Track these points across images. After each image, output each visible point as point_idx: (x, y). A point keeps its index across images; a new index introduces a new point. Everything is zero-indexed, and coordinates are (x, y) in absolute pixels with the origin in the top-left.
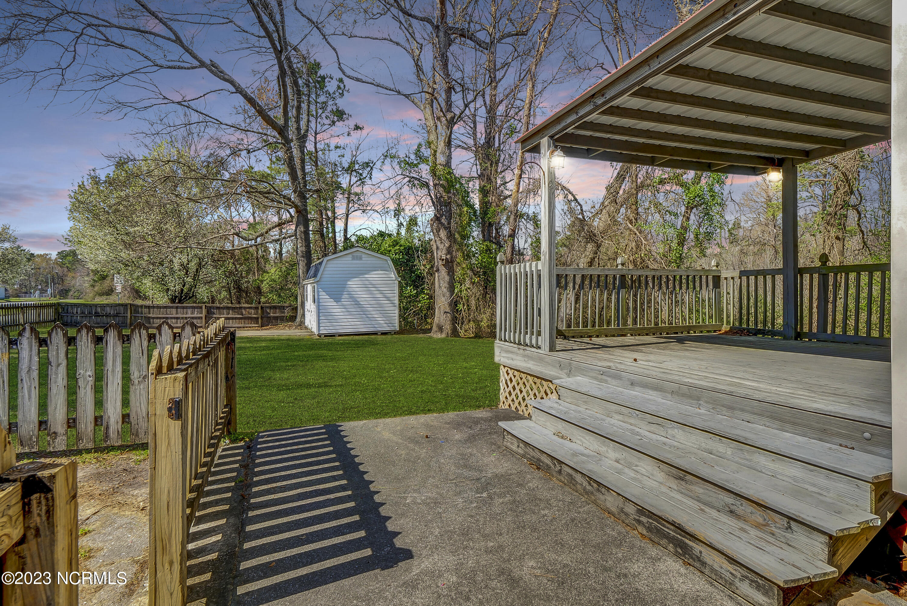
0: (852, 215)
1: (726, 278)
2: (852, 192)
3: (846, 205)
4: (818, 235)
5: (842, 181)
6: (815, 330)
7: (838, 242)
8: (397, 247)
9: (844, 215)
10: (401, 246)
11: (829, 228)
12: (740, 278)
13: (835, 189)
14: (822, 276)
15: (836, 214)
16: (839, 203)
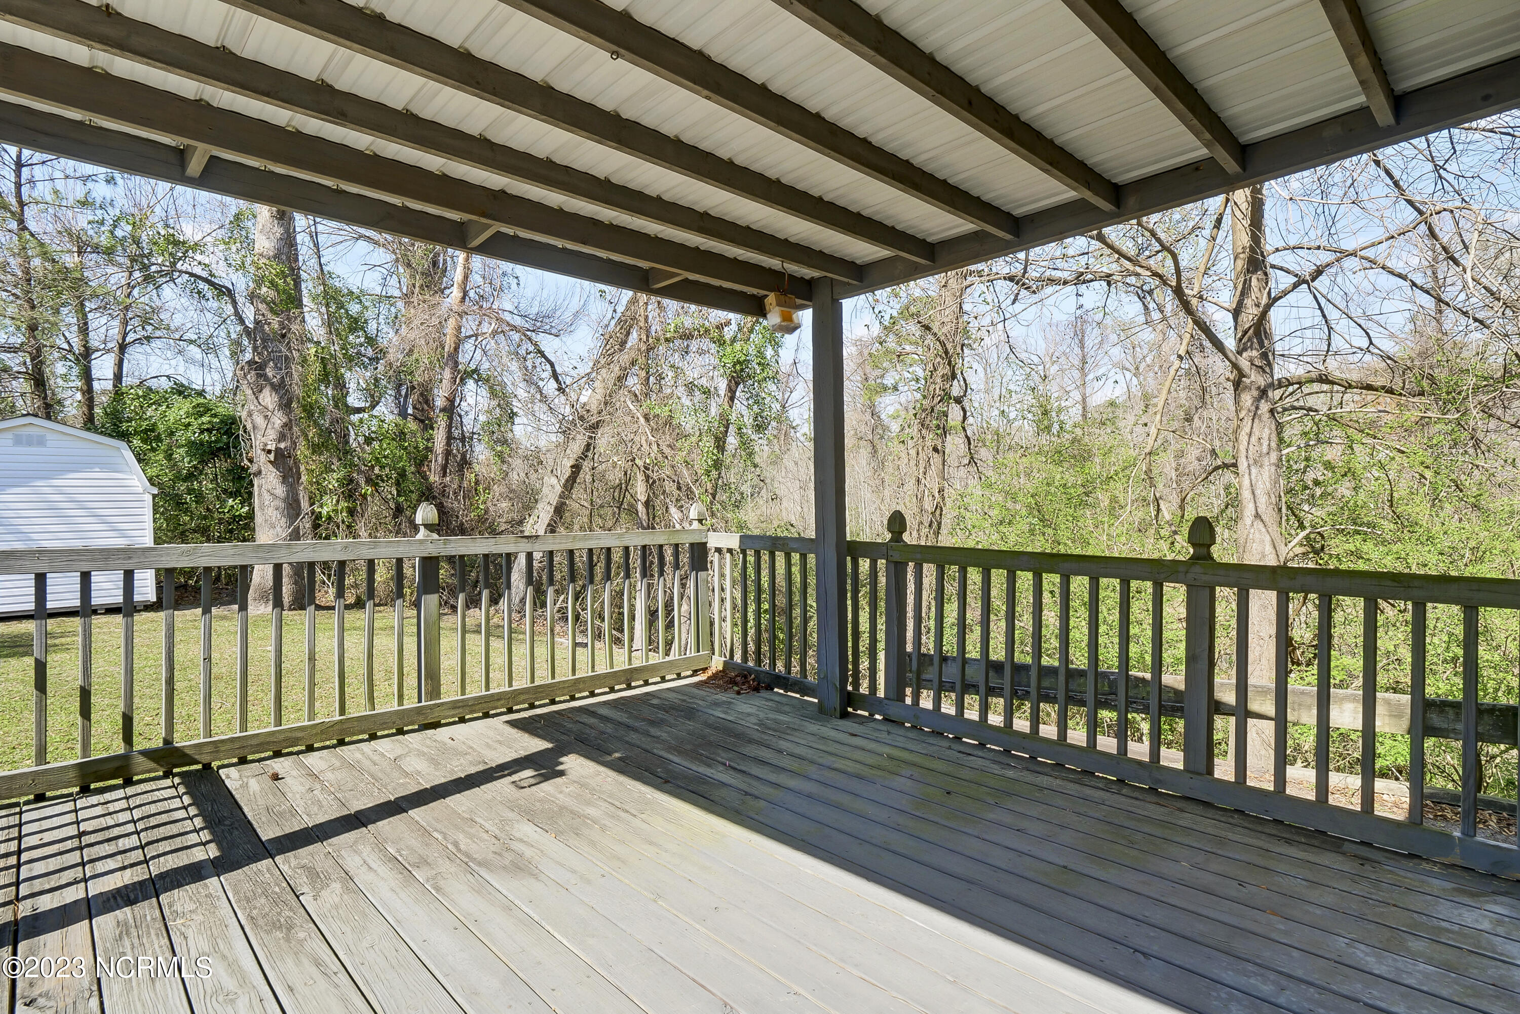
0: (955, 412)
1: (719, 550)
2: (954, 377)
3: (946, 397)
4: (911, 443)
5: (941, 356)
6: (881, 694)
7: (936, 455)
8: (205, 419)
9: (944, 412)
10: (215, 416)
11: (924, 432)
12: (744, 552)
13: (932, 369)
14: (892, 566)
15: (932, 410)
16: (937, 391)
